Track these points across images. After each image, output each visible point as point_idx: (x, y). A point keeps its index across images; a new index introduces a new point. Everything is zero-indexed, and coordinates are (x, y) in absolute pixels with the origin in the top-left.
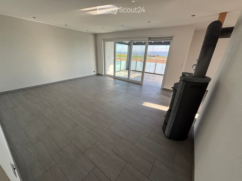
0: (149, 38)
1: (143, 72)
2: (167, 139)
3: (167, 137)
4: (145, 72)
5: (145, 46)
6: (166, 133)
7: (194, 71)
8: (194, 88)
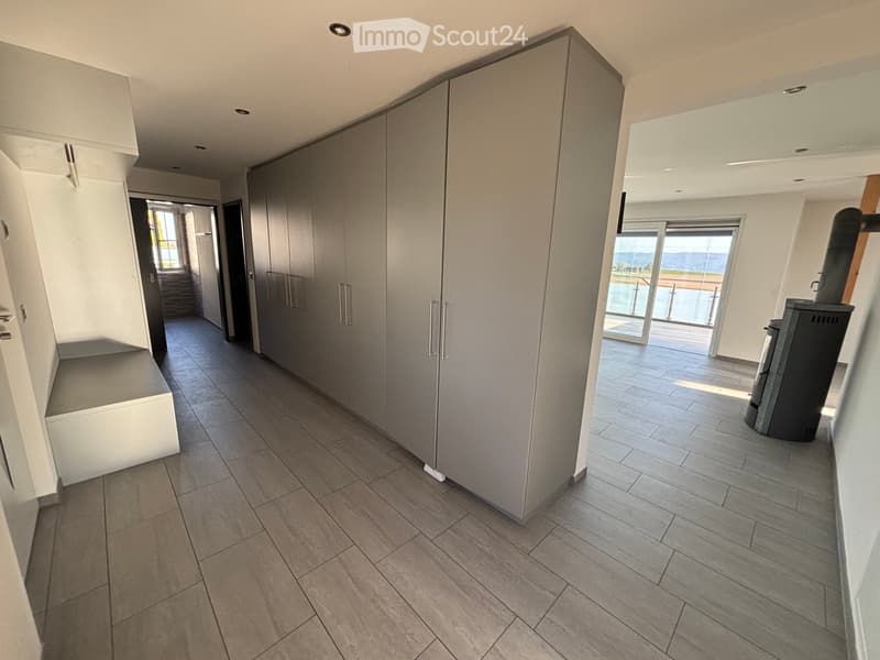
0: (668, 223)
1: (648, 319)
2: (763, 437)
3: (762, 434)
4: (655, 320)
5: (655, 239)
6: (759, 425)
7: (820, 275)
8: (818, 320)
